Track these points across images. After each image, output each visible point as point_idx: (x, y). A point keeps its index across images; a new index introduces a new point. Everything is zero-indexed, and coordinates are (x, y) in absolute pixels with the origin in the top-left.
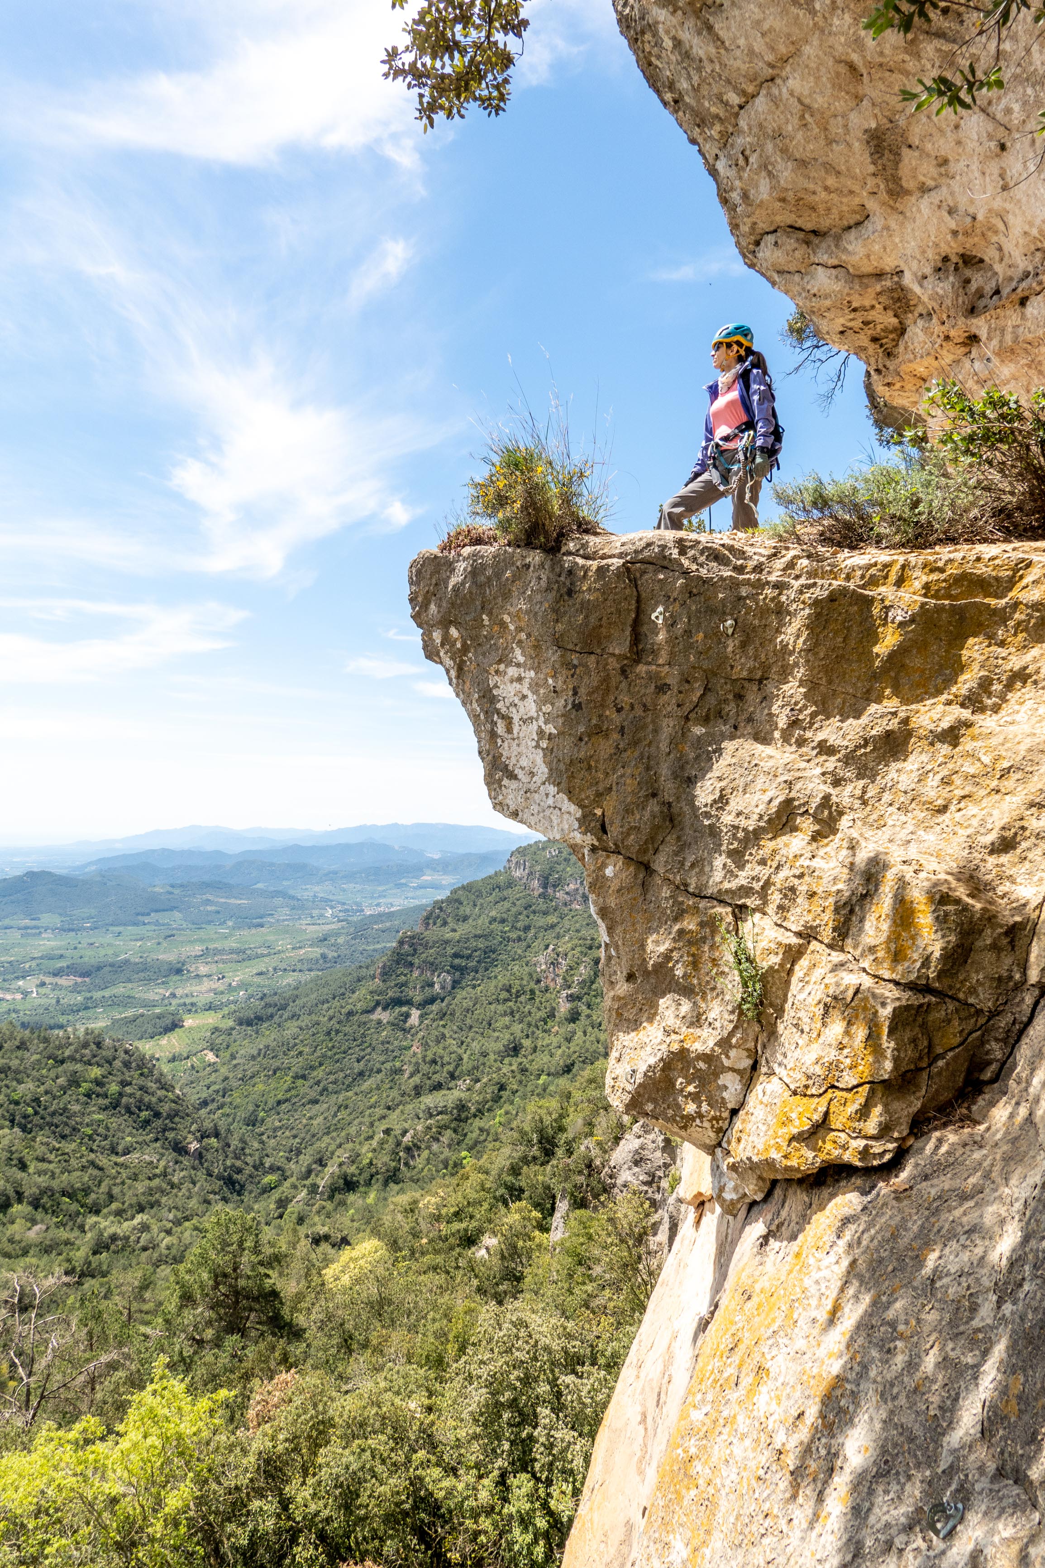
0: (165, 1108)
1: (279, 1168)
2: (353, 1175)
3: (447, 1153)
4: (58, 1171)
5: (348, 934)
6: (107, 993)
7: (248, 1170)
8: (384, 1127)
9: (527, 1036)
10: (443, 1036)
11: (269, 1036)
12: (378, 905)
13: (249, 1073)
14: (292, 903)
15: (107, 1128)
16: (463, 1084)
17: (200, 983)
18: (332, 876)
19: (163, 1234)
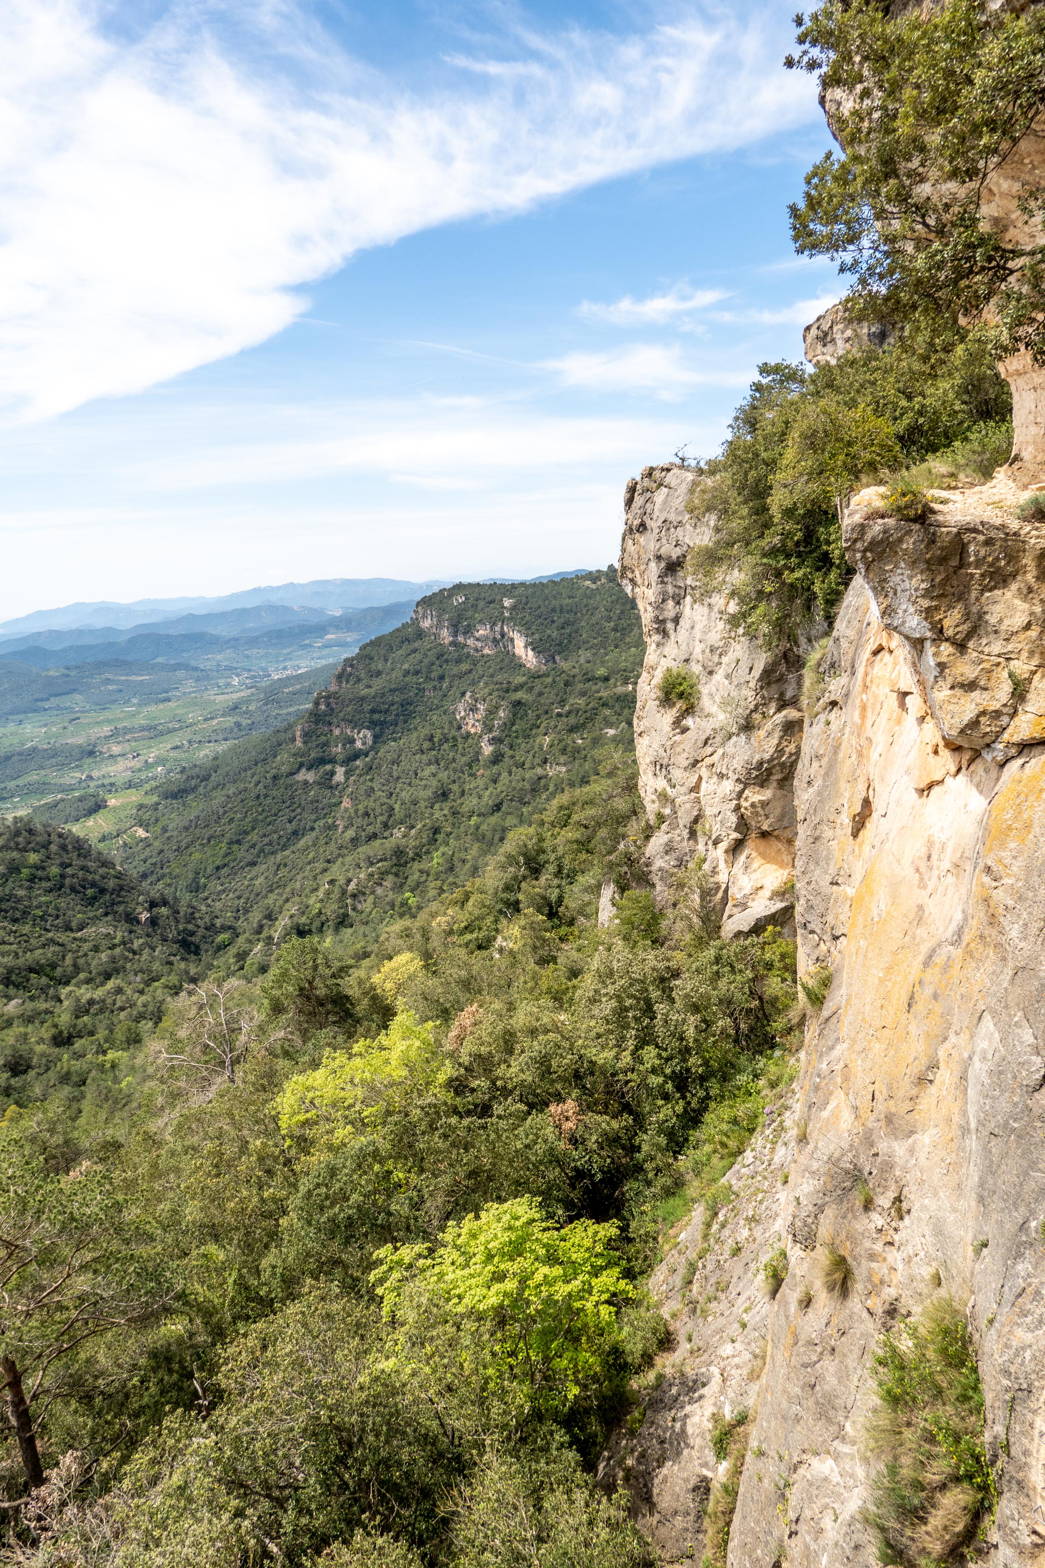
0: (111, 884)
1: (230, 928)
2: (305, 925)
3: (391, 896)
4: (20, 951)
5: (258, 700)
7: (201, 932)
8: (328, 879)
9: (454, 782)
10: (372, 789)
11: (196, 808)
12: (285, 668)
13: (183, 844)
14: (196, 674)
15: (57, 908)
16: (398, 833)
17: (116, 762)
18: (233, 643)
19: (137, 995)
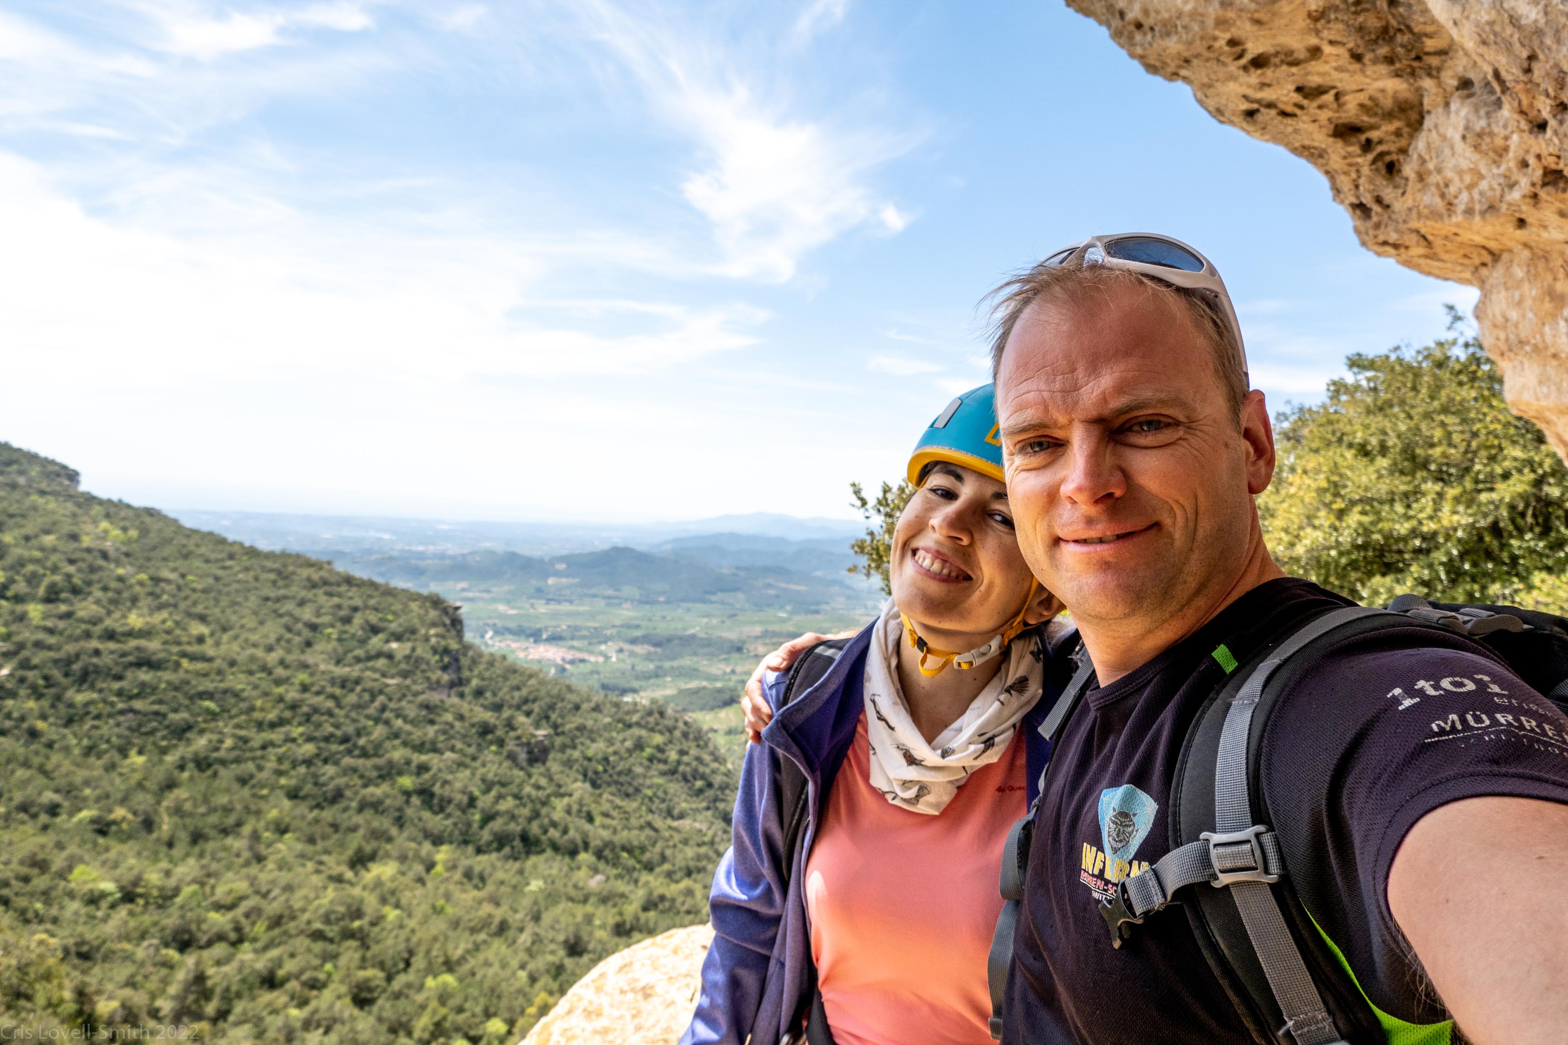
0: (717, 780)
4: (619, 828)
6: (675, 664)
15: (665, 793)
